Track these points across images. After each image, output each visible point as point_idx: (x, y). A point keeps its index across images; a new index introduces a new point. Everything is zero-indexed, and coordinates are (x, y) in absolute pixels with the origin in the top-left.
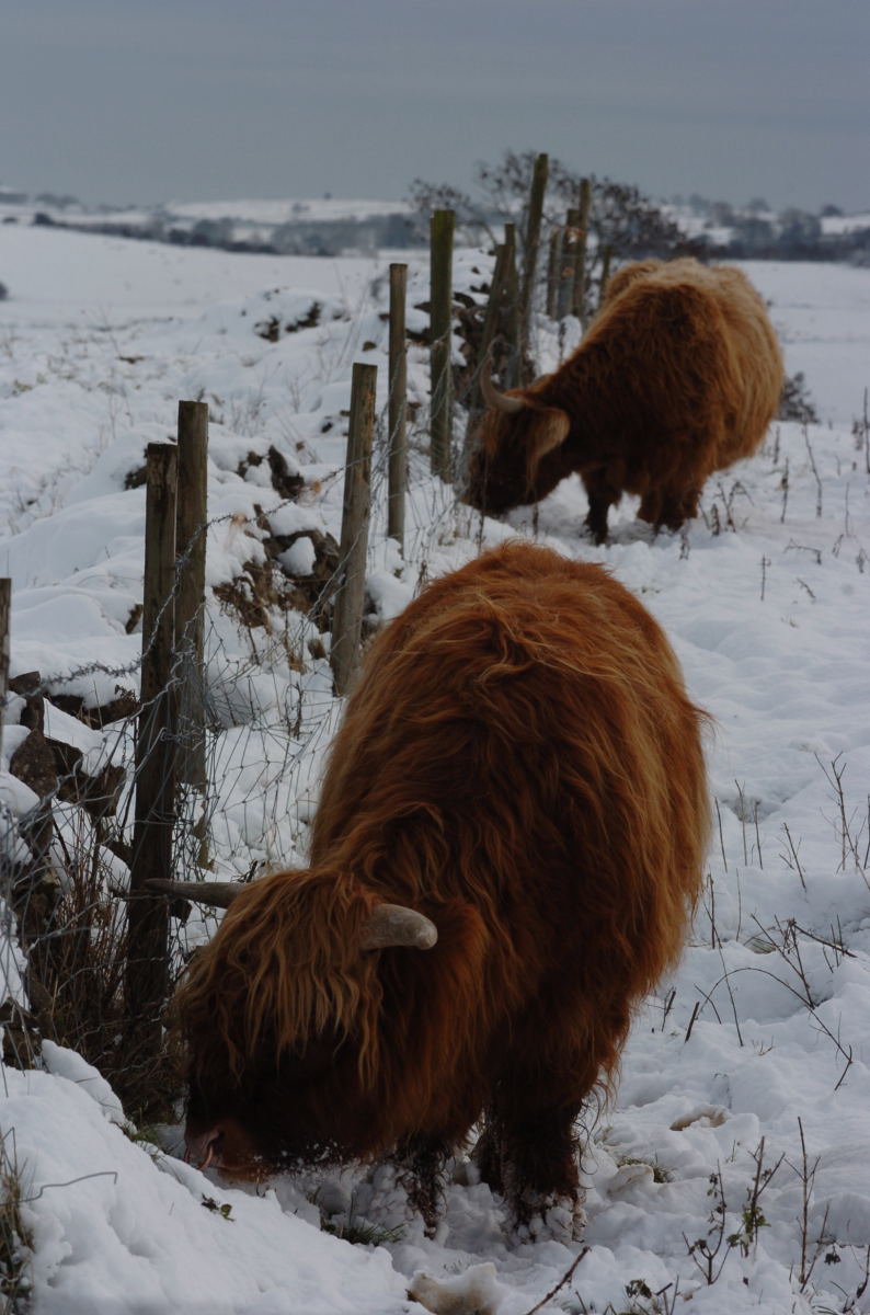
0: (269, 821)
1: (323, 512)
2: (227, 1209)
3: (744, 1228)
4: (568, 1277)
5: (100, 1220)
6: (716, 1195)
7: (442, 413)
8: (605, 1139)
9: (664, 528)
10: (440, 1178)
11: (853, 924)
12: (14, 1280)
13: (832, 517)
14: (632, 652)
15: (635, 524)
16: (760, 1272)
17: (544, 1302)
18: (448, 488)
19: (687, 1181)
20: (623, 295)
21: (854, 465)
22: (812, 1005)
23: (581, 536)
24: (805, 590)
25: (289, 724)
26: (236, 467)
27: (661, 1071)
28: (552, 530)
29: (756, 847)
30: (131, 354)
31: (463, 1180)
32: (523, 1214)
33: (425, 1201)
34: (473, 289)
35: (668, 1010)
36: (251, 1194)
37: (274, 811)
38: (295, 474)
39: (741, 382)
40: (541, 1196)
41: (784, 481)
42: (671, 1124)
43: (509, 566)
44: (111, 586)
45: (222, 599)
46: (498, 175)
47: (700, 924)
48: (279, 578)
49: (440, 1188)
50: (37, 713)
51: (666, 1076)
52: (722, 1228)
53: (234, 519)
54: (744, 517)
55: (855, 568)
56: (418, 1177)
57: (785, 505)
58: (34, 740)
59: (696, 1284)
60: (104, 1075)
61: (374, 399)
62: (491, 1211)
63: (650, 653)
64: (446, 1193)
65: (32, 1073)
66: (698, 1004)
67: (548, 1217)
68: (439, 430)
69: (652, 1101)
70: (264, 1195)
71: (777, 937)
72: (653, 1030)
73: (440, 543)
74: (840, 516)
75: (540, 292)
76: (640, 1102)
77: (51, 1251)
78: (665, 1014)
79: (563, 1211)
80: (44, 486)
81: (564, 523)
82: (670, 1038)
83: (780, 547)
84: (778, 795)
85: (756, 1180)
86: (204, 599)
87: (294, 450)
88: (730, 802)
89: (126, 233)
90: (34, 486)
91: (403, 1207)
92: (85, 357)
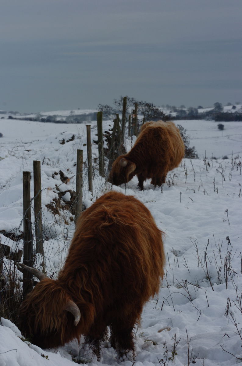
0: (60, 261)
1: (73, 186)
2: (47, 357)
3: (172, 356)
5: (15, 361)
6: (165, 348)
7: (101, 160)
8: (142, 335)
9: (157, 186)
10: (100, 346)
11: (201, 281)
13: (198, 182)
14: (144, 219)
15: (150, 185)
18: (104, 178)
19: (161, 345)
20: (144, 130)
21: (204, 169)
22: (191, 300)
23: (137, 189)
24: (191, 200)
25: (65, 238)
26: (52, 176)
27: (155, 318)
28: (130, 188)
29: (177, 263)
30: (28, 149)
31: (107, 347)
32: (121, 355)
33: (97, 352)
34: (110, 130)
35: (157, 303)
36: (53, 353)
37: (61, 259)
38: (66, 177)
40: (125, 350)
41: (186, 173)
42: (158, 331)
43: (112, 198)
44: (21, 206)
45: (48, 208)
46: (119, 102)
47: (164, 282)
48: (62, 202)
49: (100, 349)
51: (157, 319)
52: (167, 356)
53: (48, 189)
54: (176, 182)
55: (203, 193)
57: (186, 179)
60: (17, 326)
61: (82, 158)
62: (114, 354)
63: (149, 218)
64: (103, 350)
66: (164, 302)
67: (127, 356)
68: (101, 164)
69: (154, 325)
70: (57, 353)
71: (183, 284)
72: (153, 308)
73: (102, 192)
74: (200, 181)
75: (127, 131)
76: (150, 326)
78: (156, 304)
79: (131, 353)
80: (7, 182)
81: (133, 186)
82: (157, 310)
83: (185, 189)
84: (185, 250)
85: (175, 344)
86: (41, 208)
87: (66, 171)
88: (172, 252)
89: (31, 119)
90: (5, 182)
91: (92, 354)
92: (17, 150)
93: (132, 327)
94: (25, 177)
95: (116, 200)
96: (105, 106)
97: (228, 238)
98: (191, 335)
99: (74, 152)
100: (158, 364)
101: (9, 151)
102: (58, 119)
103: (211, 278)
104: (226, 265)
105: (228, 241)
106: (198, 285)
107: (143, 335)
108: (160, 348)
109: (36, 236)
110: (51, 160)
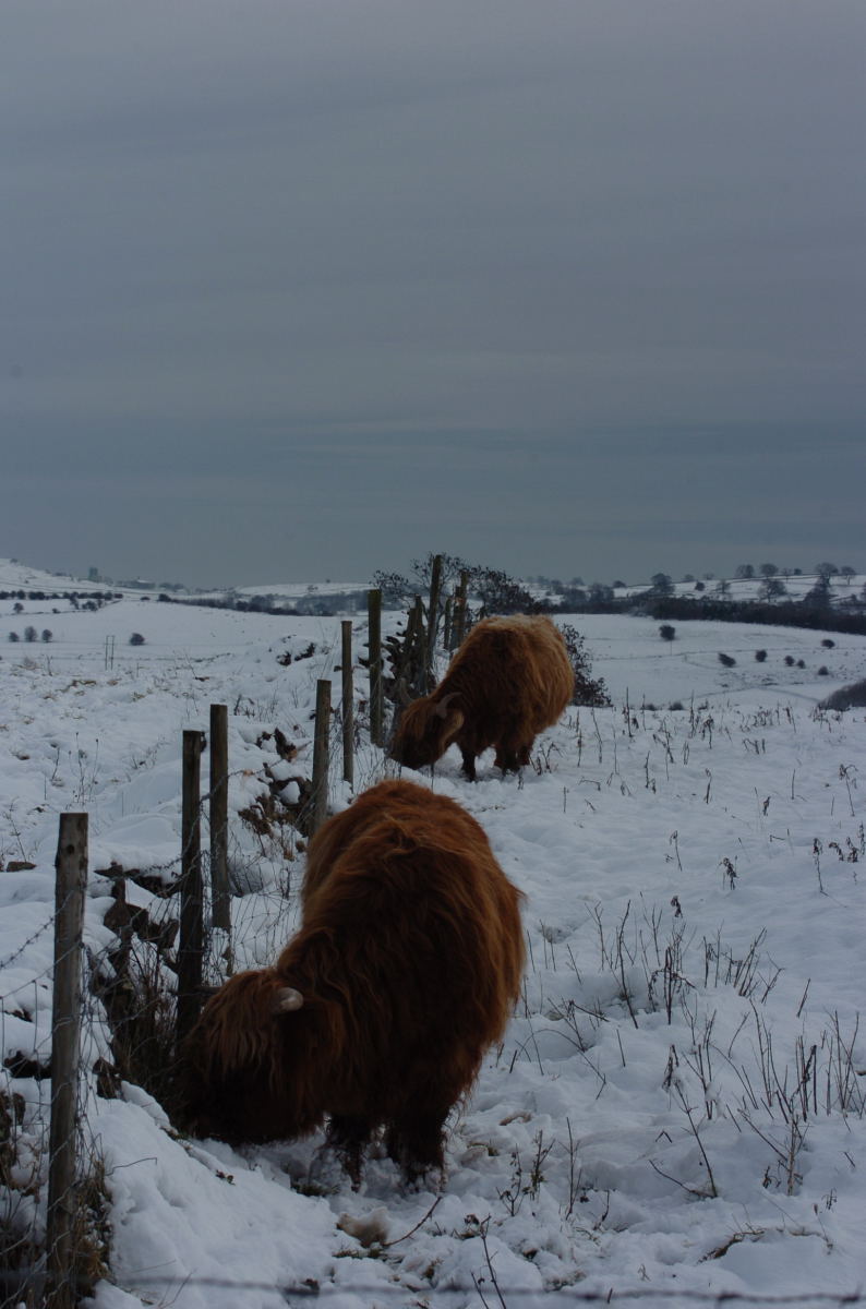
0: (270, 948)
1: (306, 766)
2: (230, 1178)
3: (532, 1184)
4: (430, 1214)
5: (151, 1186)
6: (516, 1164)
7: (376, 708)
8: (461, 1132)
9: (509, 771)
10: (362, 1156)
11: (608, 1003)
12: (101, 1221)
13: (608, 763)
15: (492, 769)
16: (542, 1209)
17: (416, 1229)
18: (382, 750)
21: (624, 732)
22: (583, 1050)
23: (461, 777)
24: (590, 806)
26: (255, 741)
27: (496, 1091)
28: (444, 774)
29: (552, 958)
31: (377, 1157)
32: (411, 1176)
33: (353, 1169)
34: (398, 634)
35: (499, 1055)
36: (247, 1168)
38: (290, 744)
41: (579, 742)
42: (500, 1122)
45: (243, 818)
46: (423, 568)
48: (278, 806)
49: (362, 1162)
50: (121, 890)
51: (498, 1094)
52: (519, 1184)
53: (245, 773)
54: (556, 764)
56: (348, 1155)
57: (580, 756)
58: (119, 906)
59: (506, 1216)
60: (159, 1101)
61: (330, 700)
62: (392, 1176)
64: (367, 1164)
65: (113, 1101)
66: (516, 1051)
67: (427, 1178)
68: (376, 717)
69: (490, 1108)
70: (254, 1170)
71: (563, 1011)
72: (492, 1067)
74: (613, 762)
75: (441, 637)
76: (483, 1110)
77: (123, 1204)
78: (498, 1058)
79: (436, 1174)
81: (450, 769)
82: (501, 1071)
83: (576, 780)
84: (571, 927)
85: (538, 1155)
86: (227, 820)
87: (292, 730)
88: (540, 931)
89: (211, 604)
90: (144, 753)
91: (339, 1173)
92: (175, 678)
94: (188, 744)
96: (390, 574)
97: (675, 902)
98: (581, 1132)
99: (313, 686)
100: (498, 1202)
101: (155, 677)
102: (278, 604)
103: (632, 996)
104: (668, 966)
105: (676, 908)
106: (601, 1014)
107: (465, 1131)
108: (503, 1162)
109: (214, 884)
110: (255, 702)
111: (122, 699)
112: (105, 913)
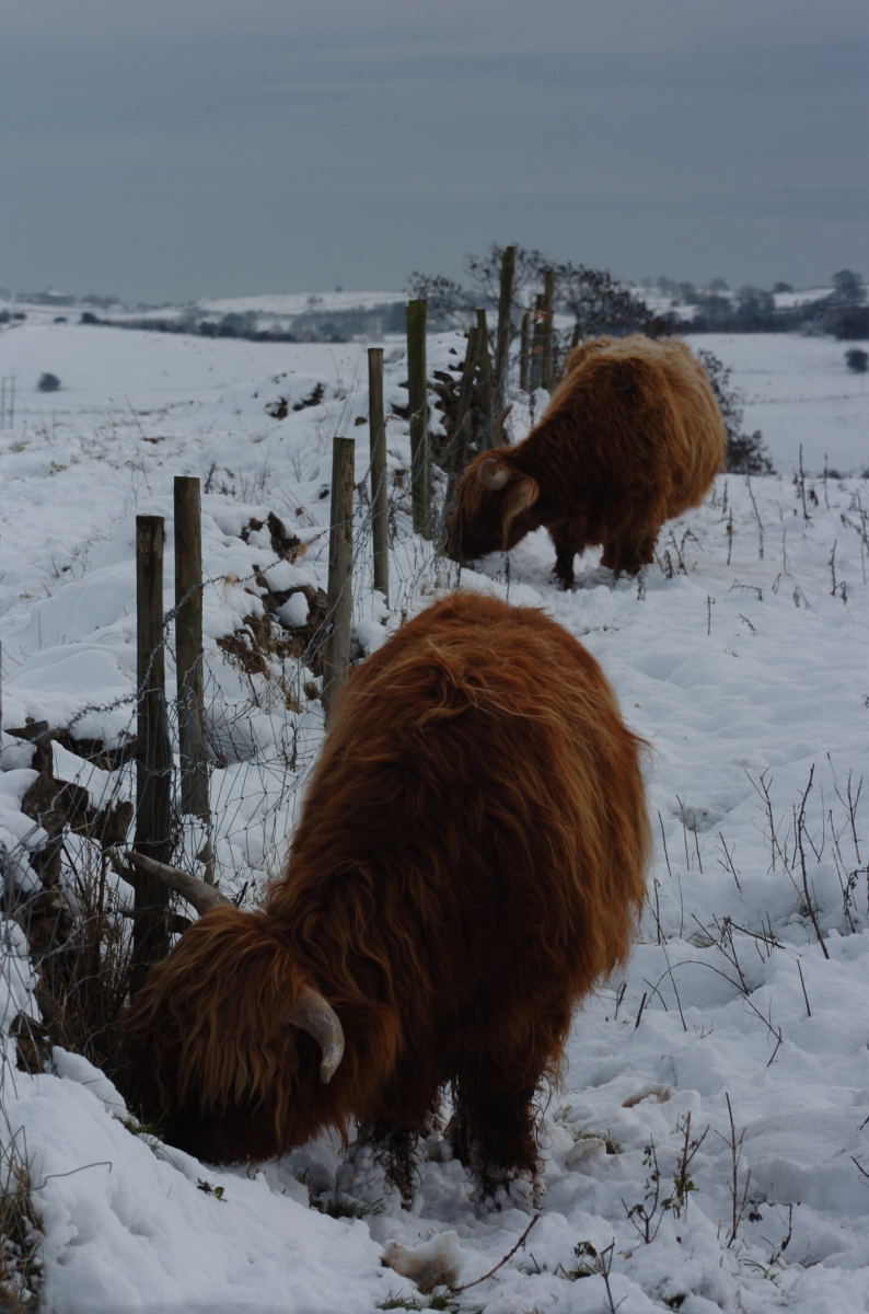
0: (269, 845)
1: (317, 569)
2: (220, 1191)
3: (675, 1193)
4: (522, 1241)
5: (103, 1205)
6: (650, 1164)
7: (421, 477)
8: (565, 1117)
9: (624, 573)
10: (414, 1156)
11: (780, 921)
12: (27, 1259)
13: (773, 559)
14: (577, 691)
15: (598, 570)
16: (692, 1231)
17: (501, 1264)
18: (430, 543)
19: (635, 1152)
20: (579, 369)
21: (795, 511)
22: (747, 991)
23: (550, 583)
24: (747, 624)
25: (286, 758)
26: (239, 532)
27: (615, 1055)
28: (524, 578)
29: (696, 854)
30: (154, 436)
31: (437, 1157)
32: (488, 1186)
33: (401, 1176)
34: (451, 368)
35: (619, 1002)
36: (243, 1177)
37: (273, 835)
38: (292, 537)
39: (686, 442)
40: (503, 1170)
41: (729, 528)
42: (623, 1102)
43: (462, 616)
44: (127, 641)
45: (224, 649)
46: (485, 267)
47: (648, 923)
48: (277, 629)
49: (414, 1165)
50: (46, 757)
51: (619, 1059)
52: (656, 1194)
53: (227, 580)
54: (693, 561)
55: (793, 601)
56: (394, 1155)
57: (730, 549)
58: (43, 782)
59: (637, 1243)
60: (109, 1076)
61: (353, 469)
62: (462, 1185)
63: (594, 690)
64: (422, 1168)
65: (41, 1077)
66: (645, 995)
67: (512, 1190)
68: (421, 493)
69: (607, 1082)
70: (254, 1178)
71: (715, 933)
72: (607, 1019)
73: (423, 593)
74: (780, 557)
75: (515, 371)
76: (596, 1083)
77: (60, 1232)
78: (618, 1005)
79: (524, 1183)
80: (77, 554)
81: (536, 571)
82: (622, 1025)
83: (726, 585)
84: (723, 807)
85: (685, 1150)
86: (201, 651)
87: (293, 515)
88: (675, 814)
89: (162, 326)
90: (69, 554)
91: (382, 1183)
92: (114, 439)
93: (529, 1089)
94: (144, 536)
95: (473, 623)
96: (434, 278)
98: (746, 1116)
99: (322, 448)
100: (624, 1223)
101: (83, 439)
102: (263, 326)
103: (818, 910)
106: (772, 937)
107: (571, 1116)
108: (631, 1166)
109: (182, 751)
110: (236, 474)
111: (34, 472)
112: (22, 793)
